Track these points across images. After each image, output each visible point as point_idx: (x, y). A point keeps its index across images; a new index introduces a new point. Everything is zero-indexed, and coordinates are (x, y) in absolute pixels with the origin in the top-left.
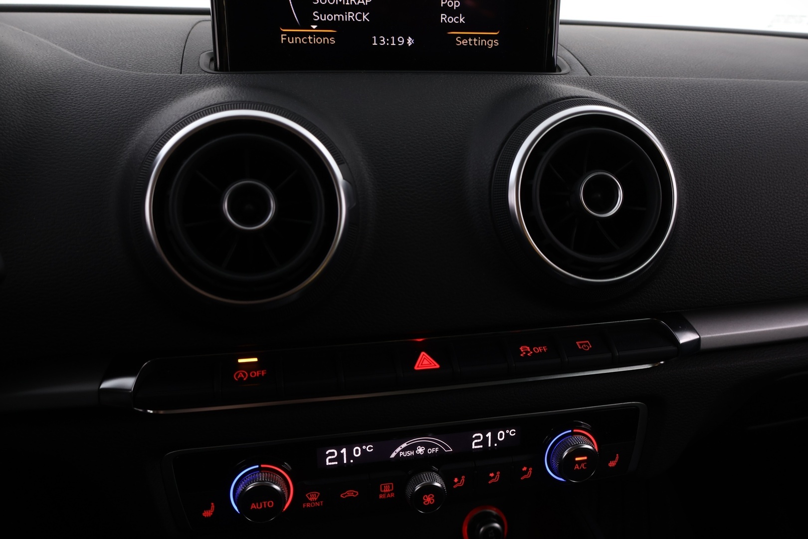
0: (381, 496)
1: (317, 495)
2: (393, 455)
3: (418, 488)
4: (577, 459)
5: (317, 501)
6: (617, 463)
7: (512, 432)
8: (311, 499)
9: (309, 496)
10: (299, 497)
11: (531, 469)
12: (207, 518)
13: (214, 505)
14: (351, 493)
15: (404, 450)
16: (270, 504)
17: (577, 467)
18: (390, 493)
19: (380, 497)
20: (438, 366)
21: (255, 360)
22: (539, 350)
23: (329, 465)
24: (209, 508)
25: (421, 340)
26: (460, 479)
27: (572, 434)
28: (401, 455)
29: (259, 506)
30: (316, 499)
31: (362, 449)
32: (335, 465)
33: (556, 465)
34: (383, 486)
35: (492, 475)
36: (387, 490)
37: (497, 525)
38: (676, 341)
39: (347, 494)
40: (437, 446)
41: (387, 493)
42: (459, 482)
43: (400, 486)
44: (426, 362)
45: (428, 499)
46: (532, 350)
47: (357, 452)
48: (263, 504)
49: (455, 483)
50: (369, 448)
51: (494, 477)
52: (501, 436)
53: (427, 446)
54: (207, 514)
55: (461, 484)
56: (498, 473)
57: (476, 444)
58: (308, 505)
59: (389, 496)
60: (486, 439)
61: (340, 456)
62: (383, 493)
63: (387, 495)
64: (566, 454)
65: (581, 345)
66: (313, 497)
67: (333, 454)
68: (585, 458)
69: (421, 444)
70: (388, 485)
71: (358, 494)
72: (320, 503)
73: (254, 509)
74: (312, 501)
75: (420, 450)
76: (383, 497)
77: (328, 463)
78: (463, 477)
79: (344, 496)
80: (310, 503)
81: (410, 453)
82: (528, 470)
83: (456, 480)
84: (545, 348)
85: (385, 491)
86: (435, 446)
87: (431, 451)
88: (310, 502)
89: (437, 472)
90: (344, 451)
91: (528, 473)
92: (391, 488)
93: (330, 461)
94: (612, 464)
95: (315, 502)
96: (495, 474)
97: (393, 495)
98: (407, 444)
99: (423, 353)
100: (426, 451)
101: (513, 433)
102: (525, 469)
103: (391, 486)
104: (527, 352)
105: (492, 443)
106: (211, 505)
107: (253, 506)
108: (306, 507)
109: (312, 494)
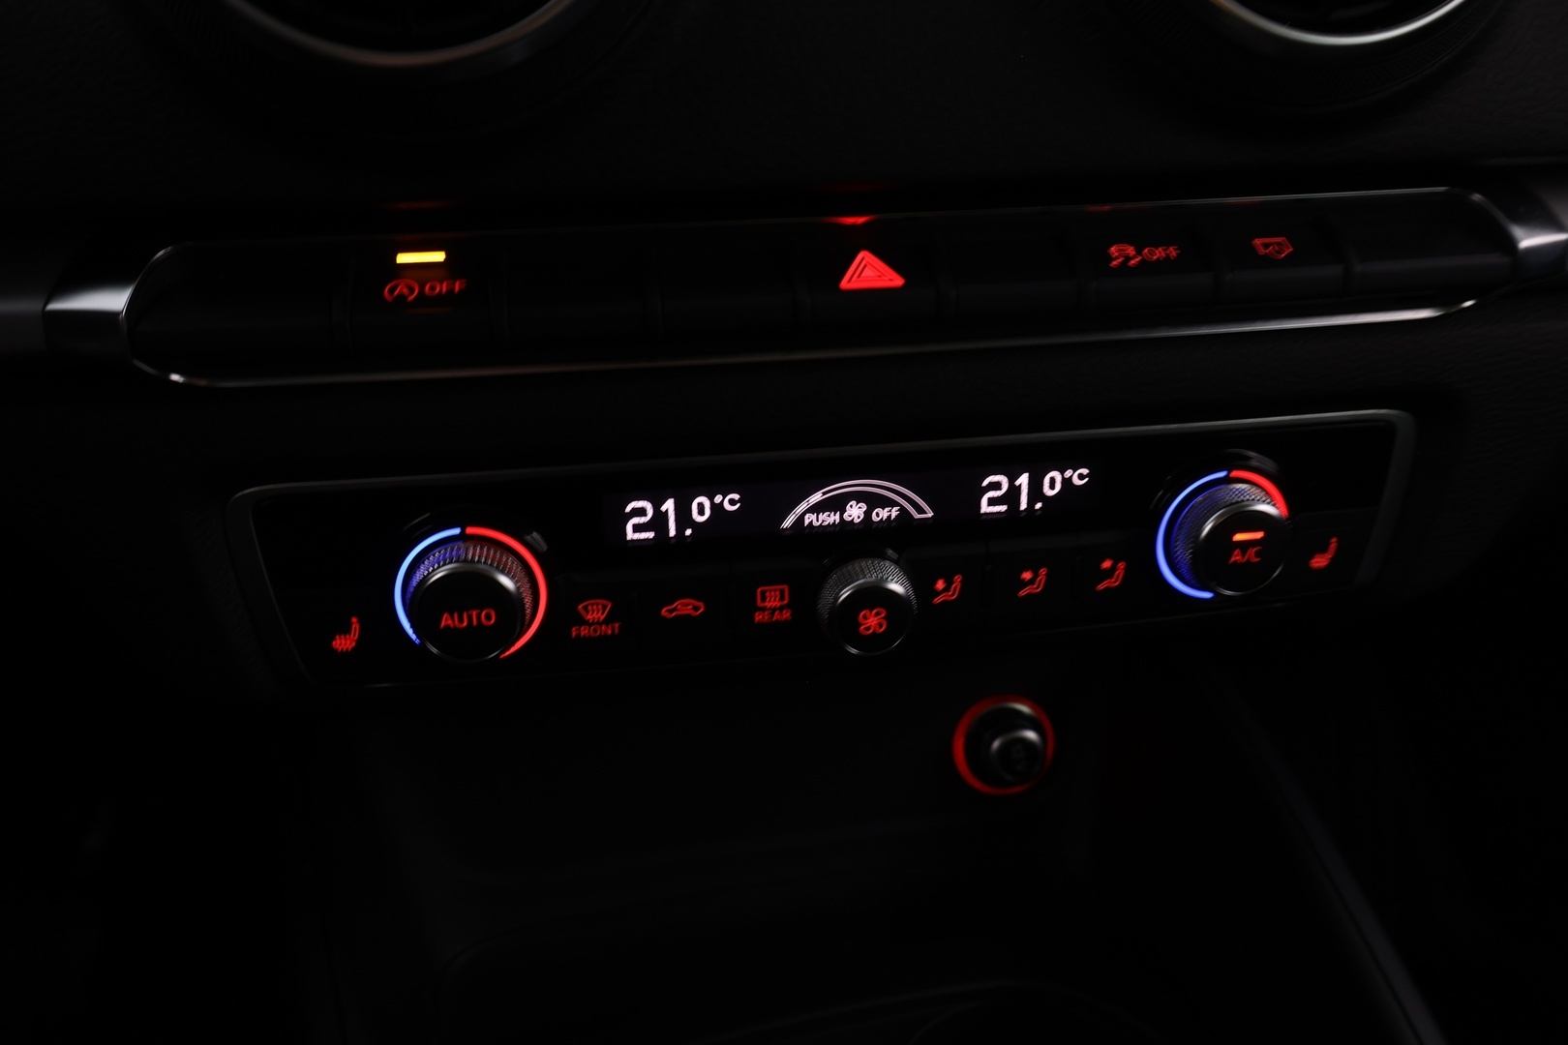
0: (758, 617)
1: (604, 608)
2: (788, 523)
3: (845, 594)
4: (1239, 537)
5: (606, 621)
6: (1333, 560)
7: (1078, 477)
8: (589, 617)
9: (585, 608)
10: (562, 612)
11: (1121, 565)
12: (345, 654)
13: (359, 621)
14: (685, 607)
15: (816, 509)
16: (488, 617)
17: (1237, 557)
18: (781, 608)
19: (757, 619)
20: (898, 281)
21: (439, 257)
22: (1159, 253)
23: (632, 541)
24: (347, 630)
25: (861, 220)
26: (949, 583)
27: (1227, 480)
28: (807, 522)
29: (461, 620)
30: (602, 618)
31: (713, 505)
32: (647, 540)
33: (1184, 554)
34: (763, 594)
35: (1027, 576)
36: (773, 602)
37: (1031, 735)
38: (1510, 243)
39: (675, 609)
40: (893, 503)
41: (774, 610)
42: (946, 589)
43: (805, 593)
44: (868, 272)
45: (872, 621)
46: (1139, 252)
47: (701, 509)
48: (470, 618)
49: (938, 593)
50: (730, 502)
51: (1032, 582)
52: (1053, 483)
53: (873, 501)
54: (343, 643)
55: (952, 595)
56: (1043, 571)
57: (992, 502)
58: (584, 631)
59: (777, 616)
60: (1014, 491)
61: (660, 519)
62: (764, 609)
63: (773, 614)
64: (1208, 527)
65: (1266, 246)
66: (595, 612)
67: (642, 512)
68: (1259, 535)
69: (859, 497)
70: (775, 591)
71: (702, 610)
72: (613, 629)
73: (447, 627)
74: (593, 623)
75: (855, 512)
76: (763, 617)
77: (631, 535)
78: (958, 578)
79: (671, 611)
80: (590, 627)
81: (830, 518)
82: (1113, 569)
83: (940, 585)
84: (1175, 250)
85: (768, 604)
86: (892, 503)
87: (882, 514)
88: (586, 623)
89: (896, 563)
90: (669, 505)
91: (1113, 573)
92: (782, 598)
93: (637, 528)
94: (1319, 562)
95: (600, 624)
96: (1036, 575)
97: (787, 615)
98: (824, 494)
99: (863, 255)
100: (868, 514)
101: (1081, 477)
102: (1107, 564)
103: (782, 592)
104: (1128, 258)
105: (1031, 502)
106: (351, 624)
107: (446, 621)
108: (578, 635)
109: (593, 605)
